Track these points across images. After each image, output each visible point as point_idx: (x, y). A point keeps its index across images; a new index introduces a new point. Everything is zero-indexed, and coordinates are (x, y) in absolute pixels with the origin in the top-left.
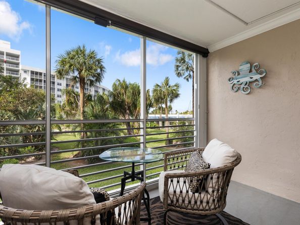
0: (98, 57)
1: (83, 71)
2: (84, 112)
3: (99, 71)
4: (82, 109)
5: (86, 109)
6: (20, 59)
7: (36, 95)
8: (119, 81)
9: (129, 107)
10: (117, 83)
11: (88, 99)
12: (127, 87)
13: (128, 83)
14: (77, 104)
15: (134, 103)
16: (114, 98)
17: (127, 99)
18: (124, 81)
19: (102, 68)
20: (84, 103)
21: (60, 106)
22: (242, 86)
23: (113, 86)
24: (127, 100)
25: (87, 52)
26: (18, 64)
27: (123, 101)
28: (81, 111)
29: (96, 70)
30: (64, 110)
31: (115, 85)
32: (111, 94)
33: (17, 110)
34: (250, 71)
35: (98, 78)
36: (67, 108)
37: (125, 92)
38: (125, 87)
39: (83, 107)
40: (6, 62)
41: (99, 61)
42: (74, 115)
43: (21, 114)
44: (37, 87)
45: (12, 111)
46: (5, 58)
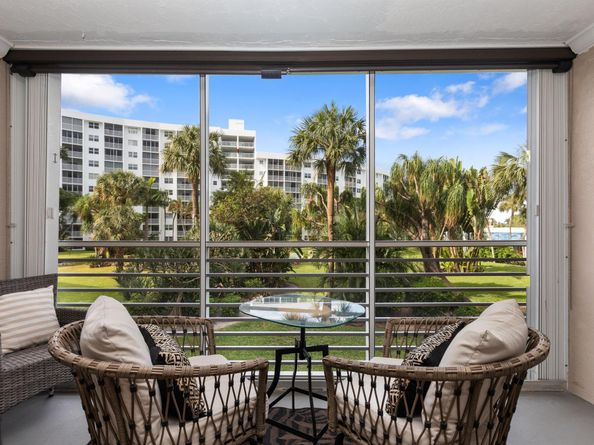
2: (334, 224)
3: (361, 144)
4: (330, 219)
5: (338, 219)
6: (255, 142)
7: (266, 197)
8: (404, 157)
9: (428, 213)
10: (401, 163)
12: (421, 168)
13: (424, 160)
14: (325, 209)
15: (440, 202)
16: (395, 194)
17: (423, 194)
18: (416, 157)
21: (298, 214)
23: (392, 169)
24: (421, 197)
26: (252, 151)
27: (414, 200)
28: (329, 223)
30: (304, 220)
31: (396, 166)
33: (242, 223)
35: (358, 158)
36: (310, 218)
37: (418, 180)
38: (417, 169)
39: (333, 215)
40: (239, 151)
42: (319, 229)
43: (247, 228)
44: (276, 184)
45: (236, 224)
46: (238, 145)
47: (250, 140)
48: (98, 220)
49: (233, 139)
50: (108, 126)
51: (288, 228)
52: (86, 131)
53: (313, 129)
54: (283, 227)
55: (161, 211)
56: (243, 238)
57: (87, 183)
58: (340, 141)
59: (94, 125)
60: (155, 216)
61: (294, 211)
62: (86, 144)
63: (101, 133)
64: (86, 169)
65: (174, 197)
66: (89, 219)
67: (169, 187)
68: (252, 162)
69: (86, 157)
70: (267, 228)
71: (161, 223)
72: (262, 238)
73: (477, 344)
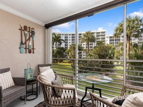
6: (106, 33)
28: (128, 54)
40: (101, 36)
43: (101, 55)
44: (112, 43)
45: (98, 54)
46: (101, 34)
47: (104, 32)
48: (70, 54)
49: (100, 33)
50: (72, 35)
51: (114, 56)
52: (69, 36)
53: (121, 26)
54: (112, 55)
55: (82, 52)
56: (100, 58)
57: (69, 46)
58: (132, 28)
59: (70, 35)
60: (81, 53)
61: (115, 51)
62: (69, 39)
63: (71, 36)
64: (68, 44)
65: (85, 48)
66: (68, 54)
67: (84, 46)
68: (104, 38)
69: (68, 41)
70: (107, 55)
71: (82, 54)
72: (105, 58)
73: (132, 101)
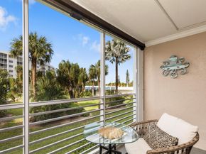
0: (48, 42)
1: (35, 53)
2: (36, 85)
3: (48, 53)
4: (34, 83)
5: (37, 83)
8: (64, 61)
9: (72, 82)
10: (63, 63)
11: (39, 74)
12: (70, 66)
13: (71, 63)
15: (76, 78)
16: (60, 74)
17: (71, 74)
18: (68, 62)
19: (51, 51)
20: (36, 77)
22: (171, 72)
24: (70, 76)
25: (38, 38)
27: (68, 76)
29: (46, 52)
30: (17, 83)
31: (60, 64)
32: (58, 71)
34: (177, 62)
35: (48, 59)
36: (21, 82)
37: (69, 70)
38: (68, 66)
39: (35, 81)
41: (48, 45)
54: (4, 86)
